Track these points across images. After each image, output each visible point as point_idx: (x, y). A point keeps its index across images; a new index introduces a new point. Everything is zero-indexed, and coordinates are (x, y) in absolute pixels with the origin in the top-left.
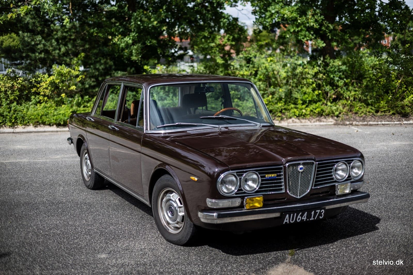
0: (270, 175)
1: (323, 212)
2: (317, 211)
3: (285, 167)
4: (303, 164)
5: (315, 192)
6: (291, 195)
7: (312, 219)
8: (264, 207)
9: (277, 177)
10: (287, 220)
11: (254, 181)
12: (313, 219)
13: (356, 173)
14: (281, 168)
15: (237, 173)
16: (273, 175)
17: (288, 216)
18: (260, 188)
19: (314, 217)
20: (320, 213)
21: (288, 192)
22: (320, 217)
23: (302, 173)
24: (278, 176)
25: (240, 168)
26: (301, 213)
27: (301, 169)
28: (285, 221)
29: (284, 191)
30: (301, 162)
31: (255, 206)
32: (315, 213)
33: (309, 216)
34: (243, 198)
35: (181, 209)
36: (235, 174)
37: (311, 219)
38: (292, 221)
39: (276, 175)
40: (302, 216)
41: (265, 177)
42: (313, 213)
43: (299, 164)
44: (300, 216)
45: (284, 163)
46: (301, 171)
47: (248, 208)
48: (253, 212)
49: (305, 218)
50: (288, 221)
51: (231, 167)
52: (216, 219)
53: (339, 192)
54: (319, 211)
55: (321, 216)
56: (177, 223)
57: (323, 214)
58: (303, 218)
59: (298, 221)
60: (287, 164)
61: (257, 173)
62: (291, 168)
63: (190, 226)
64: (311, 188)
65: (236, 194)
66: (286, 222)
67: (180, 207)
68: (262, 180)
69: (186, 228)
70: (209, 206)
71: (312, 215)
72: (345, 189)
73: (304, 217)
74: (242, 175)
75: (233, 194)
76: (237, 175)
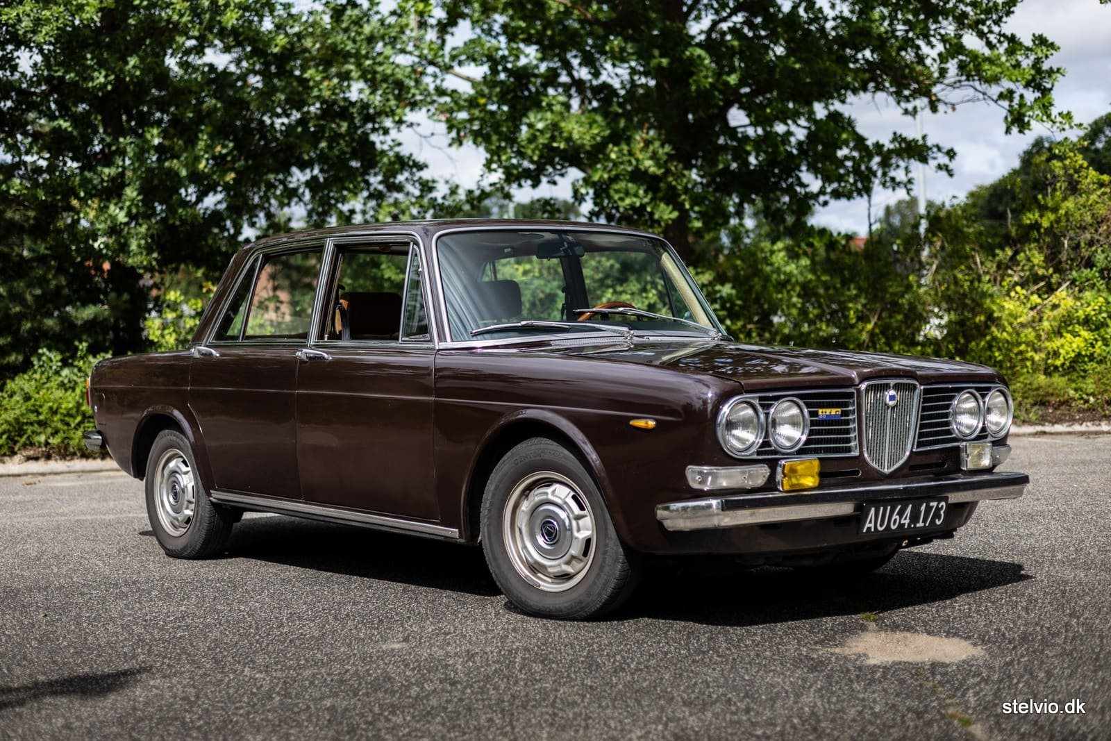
0: (828, 411)
1: (942, 507)
2: (931, 504)
3: (859, 391)
4: (897, 387)
5: (919, 461)
6: (871, 463)
7: (920, 524)
8: (820, 487)
9: (842, 415)
10: (870, 522)
11: (793, 423)
12: (923, 525)
13: (997, 424)
14: (850, 395)
15: (761, 399)
16: (834, 411)
17: (873, 510)
18: (808, 442)
19: (924, 521)
20: (938, 509)
21: (866, 455)
22: (937, 521)
23: (893, 408)
24: (843, 413)
25: (766, 387)
26: (899, 507)
27: (892, 398)
28: (867, 525)
29: (855, 453)
30: (892, 382)
31: (801, 485)
32: (928, 509)
33: (914, 518)
34: (773, 464)
35: (581, 522)
36: (756, 402)
37: (918, 525)
38: (881, 526)
39: (839, 411)
40: (901, 514)
41: (817, 414)
42: (923, 508)
43: (887, 387)
44: (897, 514)
45: (857, 381)
46: (892, 403)
47: (787, 488)
48: (798, 497)
49: (907, 521)
50: (872, 525)
51: (748, 385)
52: (718, 514)
53: (969, 463)
54: (935, 504)
56: (568, 563)
57: (942, 512)
58: (902, 522)
59: (893, 527)
60: (863, 386)
61: (801, 403)
62: (871, 395)
63: (616, 561)
64: (912, 452)
65: (759, 453)
66: (869, 529)
67: (578, 518)
68: (813, 423)
69: (601, 568)
70: (695, 486)
71: (921, 512)
72: (980, 456)
73: (906, 519)
74: (769, 406)
75: (751, 454)
76: (761, 405)
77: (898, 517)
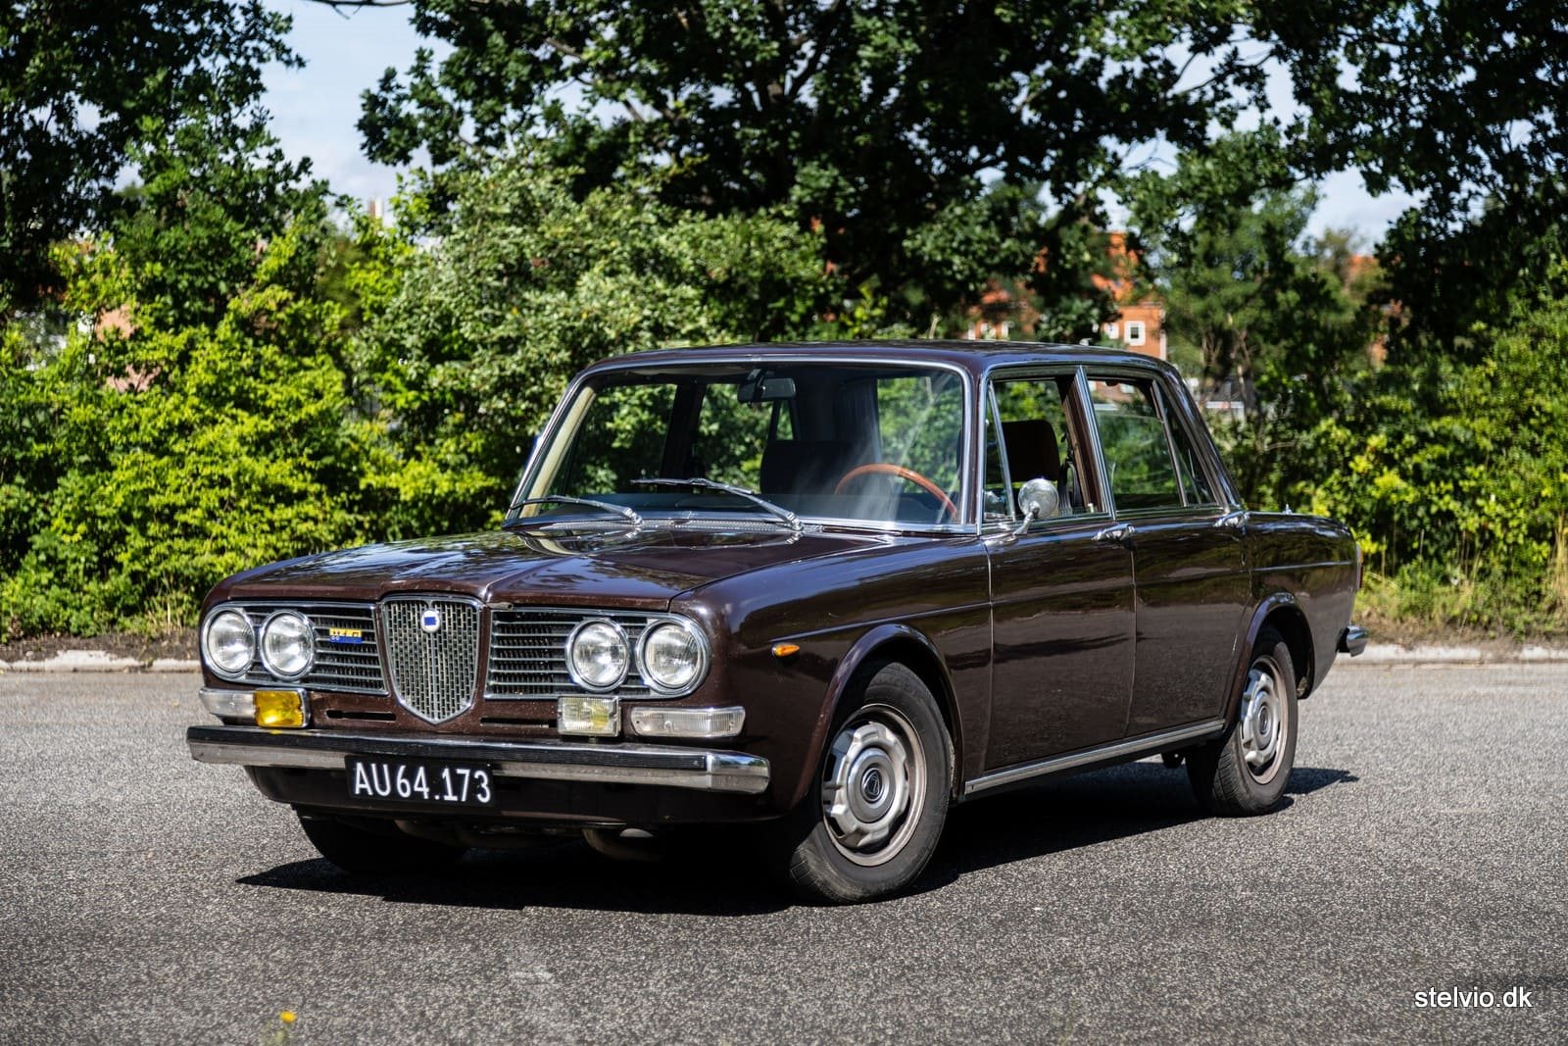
0: (342, 631)
1: (481, 777)
2: (460, 771)
3: (380, 609)
4: (439, 607)
5: (499, 713)
6: (408, 706)
7: (451, 797)
9: (363, 639)
10: (362, 782)
12: (455, 798)
14: (371, 613)
15: (248, 609)
16: (350, 632)
17: (360, 767)
18: (315, 669)
19: (457, 791)
21: (397, 694)
22: (479, 796)
23: (435, 635)
24: (364, 635)
26: (402, 768)
27: (428, 621)
28: (358, 786)
29: (385, 691)
30: (430, 599)
32: (454, 778)
33: (436, 785)
36: (241, 612)
37: (446, 798)
38: (383, 788)
39: (358, 633)
40: (410, 775)
41: (326, 633)
42: (446, 773)
43: (425, 605)
44: (404, 777)
45: (375, 595)
46: (428, 628)
47: (263, 723)
49: (425, 790)
50: (367, 786)
54: (466, 772)
55: (484, 795)
57: (484, 785)
58: (416, 789)
59: (400, 794)
60: (386, 602)
61: (304, 617)
64: (481, 698)
65: (248, 675)
66: (363, 791)
68: (317, 645)
71: (444, 781)
73: (420, 785)
74: (262, 619)
75: (239, 676)
76: (250, 616)
77: (406, 781)
